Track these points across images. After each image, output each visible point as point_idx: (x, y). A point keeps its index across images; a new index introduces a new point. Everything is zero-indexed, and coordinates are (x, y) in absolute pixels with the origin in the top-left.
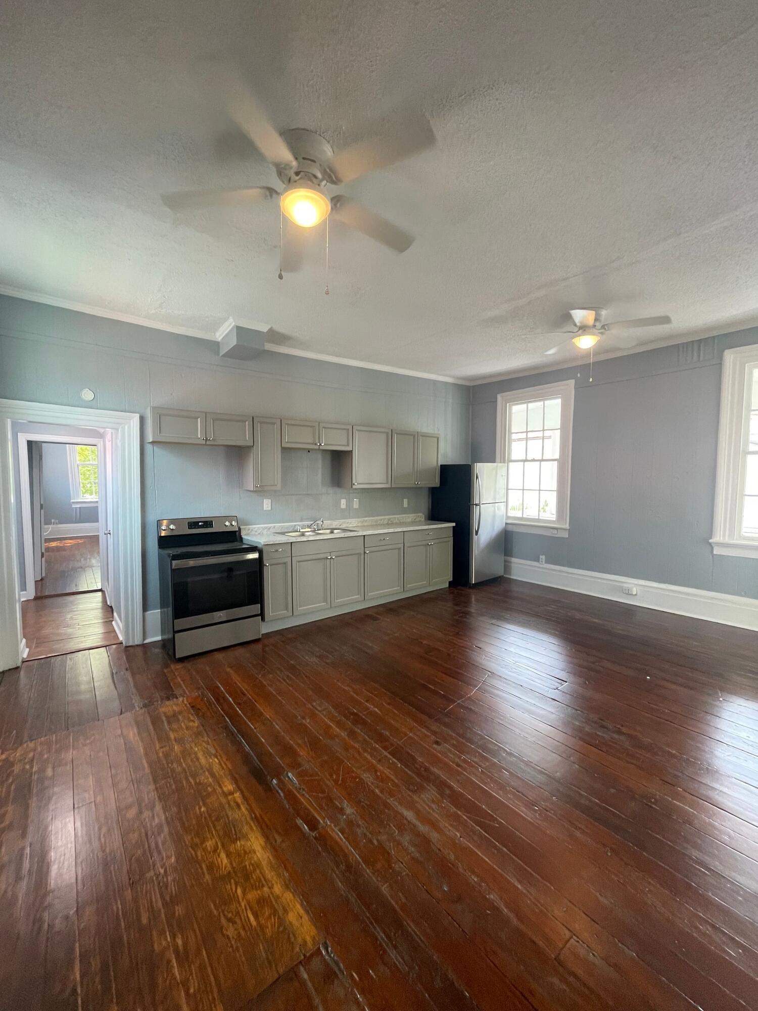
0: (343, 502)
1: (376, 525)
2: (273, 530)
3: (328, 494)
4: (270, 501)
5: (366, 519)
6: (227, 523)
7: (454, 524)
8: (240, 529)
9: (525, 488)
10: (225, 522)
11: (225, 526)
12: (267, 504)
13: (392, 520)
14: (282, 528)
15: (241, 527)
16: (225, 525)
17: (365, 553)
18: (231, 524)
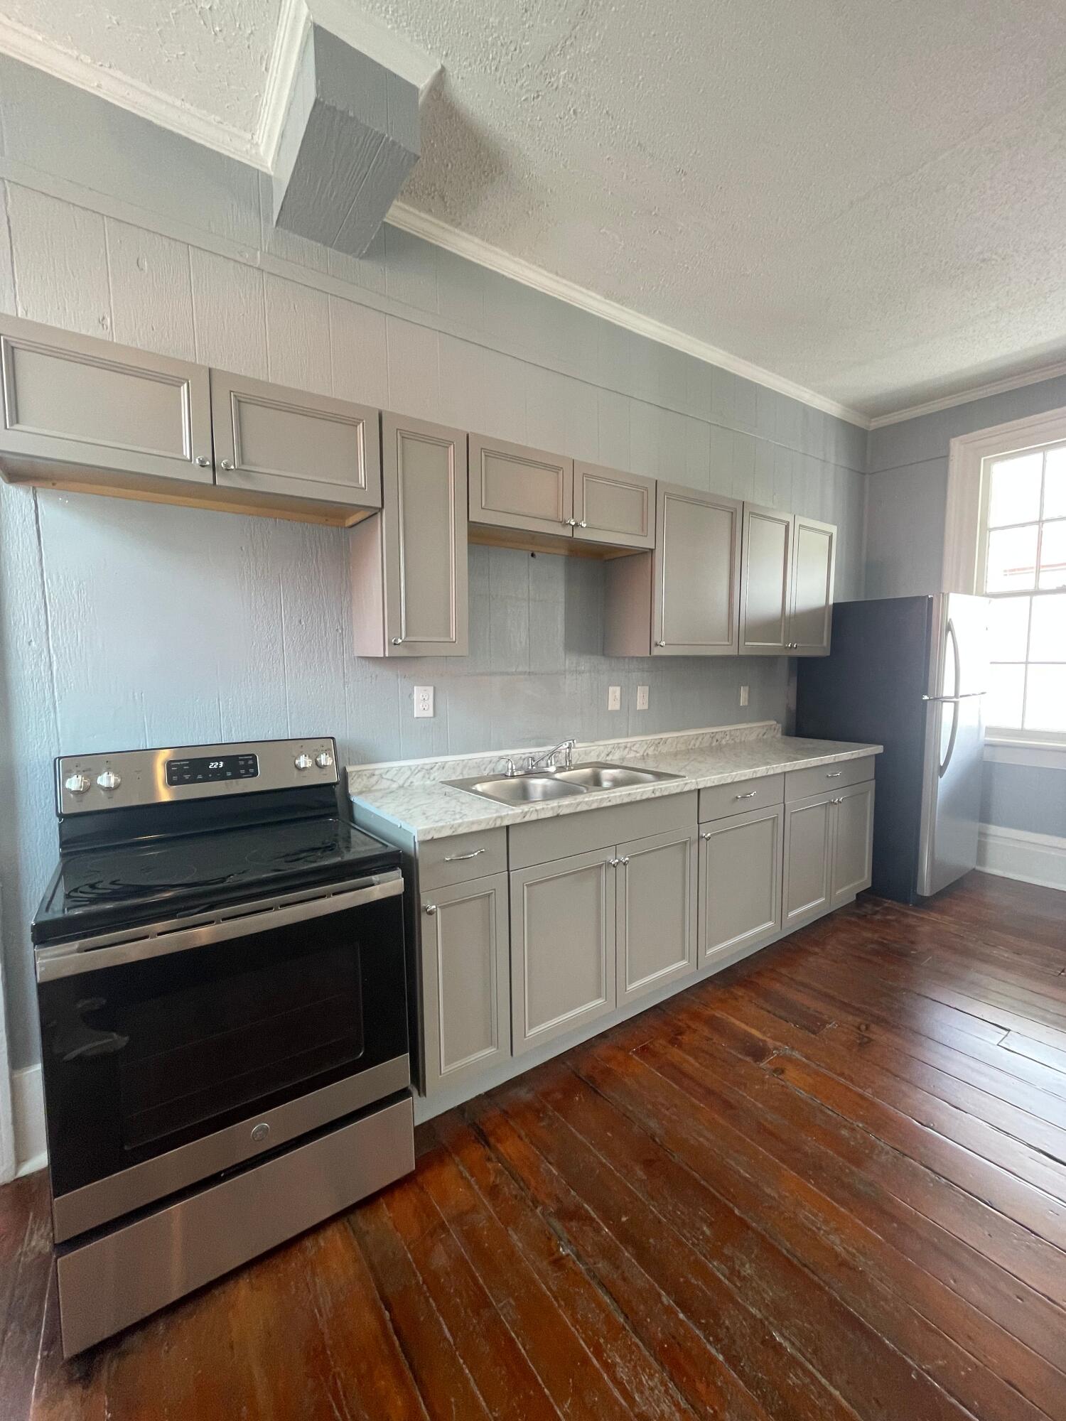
0: (614, 693)
1: (688, 752)
2: (439, 776)
3: (581, 673)
4: (431, 689)
5: (664, 736)
6: (304, 761)
7: (879, 749)
8: (344, 776)
9: (1030, 660)
10: (298, 757)
11: (296, 771)
12: (422, 700)
13: (718, 737)
14: (465, 767)
15: (349, 769)
16: (297, 767)
17: (700, 838)
18: (317, 764)
